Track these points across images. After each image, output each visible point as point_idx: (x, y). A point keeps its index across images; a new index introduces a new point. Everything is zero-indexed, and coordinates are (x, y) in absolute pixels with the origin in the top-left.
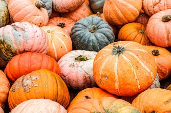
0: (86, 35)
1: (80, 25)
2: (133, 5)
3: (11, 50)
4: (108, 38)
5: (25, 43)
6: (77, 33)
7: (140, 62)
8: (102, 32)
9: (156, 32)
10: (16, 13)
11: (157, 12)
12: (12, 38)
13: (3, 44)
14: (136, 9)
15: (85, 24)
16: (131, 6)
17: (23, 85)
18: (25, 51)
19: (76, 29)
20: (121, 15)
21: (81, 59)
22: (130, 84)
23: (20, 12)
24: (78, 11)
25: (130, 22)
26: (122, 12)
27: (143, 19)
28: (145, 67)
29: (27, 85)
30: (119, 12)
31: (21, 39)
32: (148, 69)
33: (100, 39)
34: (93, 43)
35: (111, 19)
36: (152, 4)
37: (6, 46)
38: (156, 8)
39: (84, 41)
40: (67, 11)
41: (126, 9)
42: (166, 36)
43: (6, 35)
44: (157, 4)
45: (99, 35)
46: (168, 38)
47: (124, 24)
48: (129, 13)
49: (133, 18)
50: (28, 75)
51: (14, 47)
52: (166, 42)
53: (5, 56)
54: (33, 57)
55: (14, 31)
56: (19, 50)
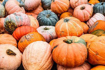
0: (45, 19)
1: (41, 15)
2: (66, 3)
3: (14, 25)
4: (56, 20)
5: (22, 22)
6: (41, 18)
7: (77, 24)
8: (53, 17)
9: (79, 15)
10: (10, 10)
11: (77, 6)
12: (15, 19)
13: (10, 23)
14: (67, 5)
15: (44, 14)
16: (65, 4)
17: (26, 38)
18: (21, 26)
19: (40, 16)
20: (61, 9)
21: (46, 29)
22: (74, 34)
23: (13, 9)
24: (37, 9)
25: (65, 12)
26: (61, 7)
27: (71, 10)
28: (79, 26)
29: (29, 38)
30: (60, 7)
31: (19, 19)
32: (80, 27)
33: (52, 20)
34: (49, 22)
35: (56, 11)
36: (74, 3)
37: (12, 24)
38: (77, 4)
39: (45, 22)
40: (32, 9)
41: (63, 6)
42: (83, 16)
43: (12, 18)
44: (77, 2)
45: (51, 18)
46: (85, 17)
47: (62, 13)
48: (64, 7)
49: (66, 10)
50: (27, 35)
51: (16, 24)
52: (84, 19)
53: (11, 30)
54: (26, 27)
55: (16, 16)
56: (19, 25)
